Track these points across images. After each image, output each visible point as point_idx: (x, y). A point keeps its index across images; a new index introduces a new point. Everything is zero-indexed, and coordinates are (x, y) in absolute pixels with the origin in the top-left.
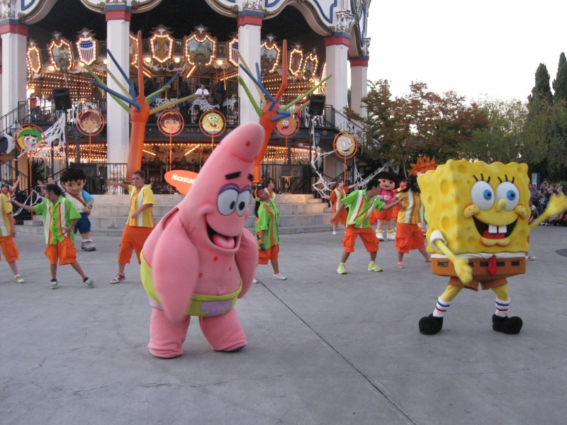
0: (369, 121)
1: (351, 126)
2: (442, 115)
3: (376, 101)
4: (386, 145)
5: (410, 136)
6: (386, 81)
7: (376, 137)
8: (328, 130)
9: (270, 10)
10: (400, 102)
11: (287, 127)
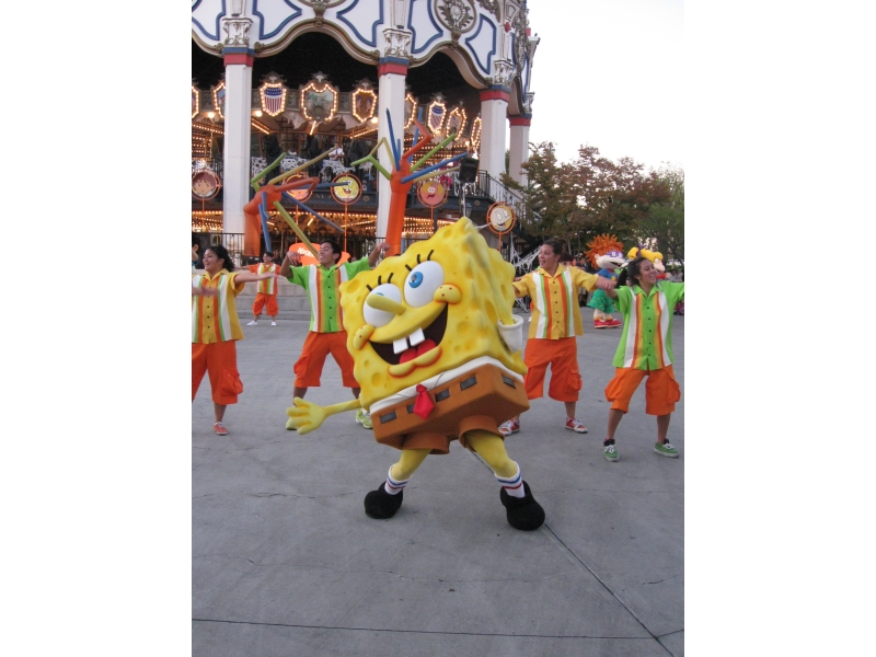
0: (530, 191)
1: (509, 195)
2: (615, 186)
3: (539, 168)
4: (548, 220)
5: (578, 209)
6: (550, 144)
7: (537, 209)
8: (480, 199)
9: (417, 56)
10: (567, 169)
11: (432, 196)
